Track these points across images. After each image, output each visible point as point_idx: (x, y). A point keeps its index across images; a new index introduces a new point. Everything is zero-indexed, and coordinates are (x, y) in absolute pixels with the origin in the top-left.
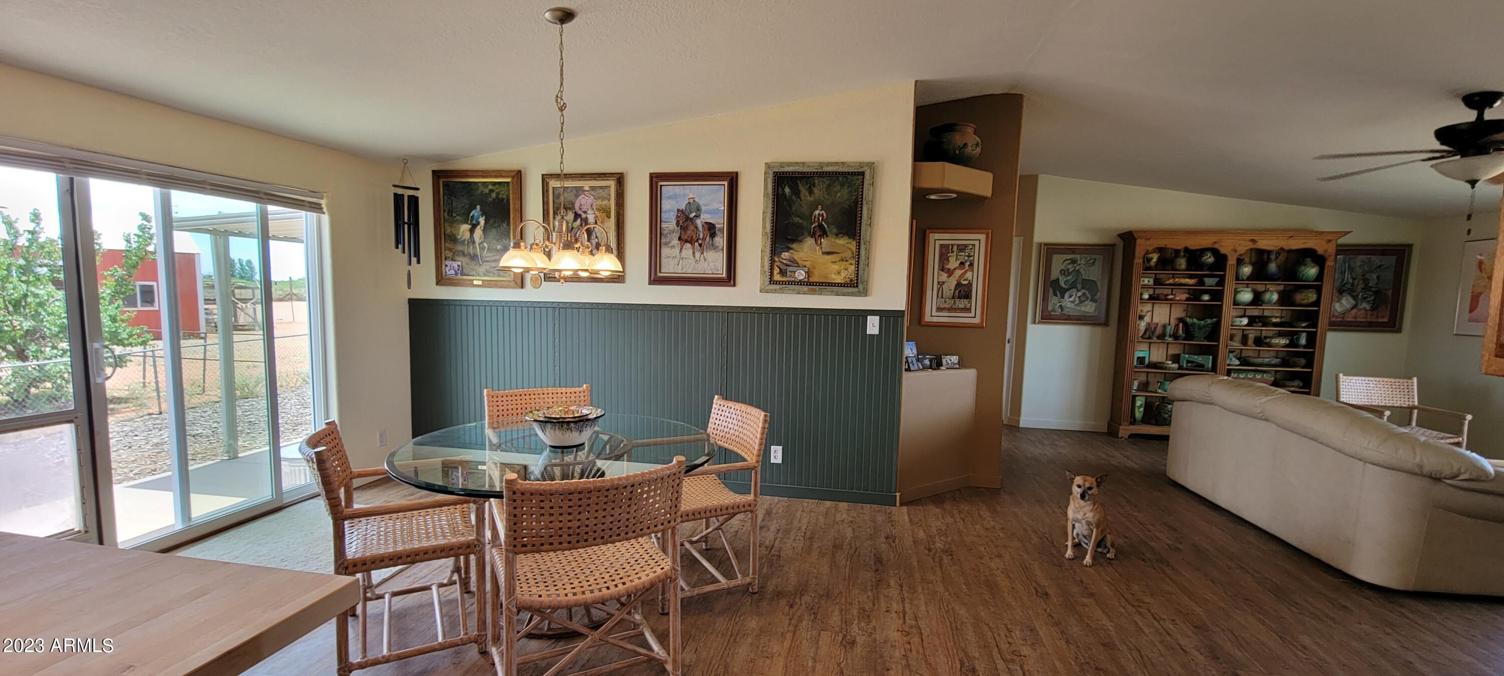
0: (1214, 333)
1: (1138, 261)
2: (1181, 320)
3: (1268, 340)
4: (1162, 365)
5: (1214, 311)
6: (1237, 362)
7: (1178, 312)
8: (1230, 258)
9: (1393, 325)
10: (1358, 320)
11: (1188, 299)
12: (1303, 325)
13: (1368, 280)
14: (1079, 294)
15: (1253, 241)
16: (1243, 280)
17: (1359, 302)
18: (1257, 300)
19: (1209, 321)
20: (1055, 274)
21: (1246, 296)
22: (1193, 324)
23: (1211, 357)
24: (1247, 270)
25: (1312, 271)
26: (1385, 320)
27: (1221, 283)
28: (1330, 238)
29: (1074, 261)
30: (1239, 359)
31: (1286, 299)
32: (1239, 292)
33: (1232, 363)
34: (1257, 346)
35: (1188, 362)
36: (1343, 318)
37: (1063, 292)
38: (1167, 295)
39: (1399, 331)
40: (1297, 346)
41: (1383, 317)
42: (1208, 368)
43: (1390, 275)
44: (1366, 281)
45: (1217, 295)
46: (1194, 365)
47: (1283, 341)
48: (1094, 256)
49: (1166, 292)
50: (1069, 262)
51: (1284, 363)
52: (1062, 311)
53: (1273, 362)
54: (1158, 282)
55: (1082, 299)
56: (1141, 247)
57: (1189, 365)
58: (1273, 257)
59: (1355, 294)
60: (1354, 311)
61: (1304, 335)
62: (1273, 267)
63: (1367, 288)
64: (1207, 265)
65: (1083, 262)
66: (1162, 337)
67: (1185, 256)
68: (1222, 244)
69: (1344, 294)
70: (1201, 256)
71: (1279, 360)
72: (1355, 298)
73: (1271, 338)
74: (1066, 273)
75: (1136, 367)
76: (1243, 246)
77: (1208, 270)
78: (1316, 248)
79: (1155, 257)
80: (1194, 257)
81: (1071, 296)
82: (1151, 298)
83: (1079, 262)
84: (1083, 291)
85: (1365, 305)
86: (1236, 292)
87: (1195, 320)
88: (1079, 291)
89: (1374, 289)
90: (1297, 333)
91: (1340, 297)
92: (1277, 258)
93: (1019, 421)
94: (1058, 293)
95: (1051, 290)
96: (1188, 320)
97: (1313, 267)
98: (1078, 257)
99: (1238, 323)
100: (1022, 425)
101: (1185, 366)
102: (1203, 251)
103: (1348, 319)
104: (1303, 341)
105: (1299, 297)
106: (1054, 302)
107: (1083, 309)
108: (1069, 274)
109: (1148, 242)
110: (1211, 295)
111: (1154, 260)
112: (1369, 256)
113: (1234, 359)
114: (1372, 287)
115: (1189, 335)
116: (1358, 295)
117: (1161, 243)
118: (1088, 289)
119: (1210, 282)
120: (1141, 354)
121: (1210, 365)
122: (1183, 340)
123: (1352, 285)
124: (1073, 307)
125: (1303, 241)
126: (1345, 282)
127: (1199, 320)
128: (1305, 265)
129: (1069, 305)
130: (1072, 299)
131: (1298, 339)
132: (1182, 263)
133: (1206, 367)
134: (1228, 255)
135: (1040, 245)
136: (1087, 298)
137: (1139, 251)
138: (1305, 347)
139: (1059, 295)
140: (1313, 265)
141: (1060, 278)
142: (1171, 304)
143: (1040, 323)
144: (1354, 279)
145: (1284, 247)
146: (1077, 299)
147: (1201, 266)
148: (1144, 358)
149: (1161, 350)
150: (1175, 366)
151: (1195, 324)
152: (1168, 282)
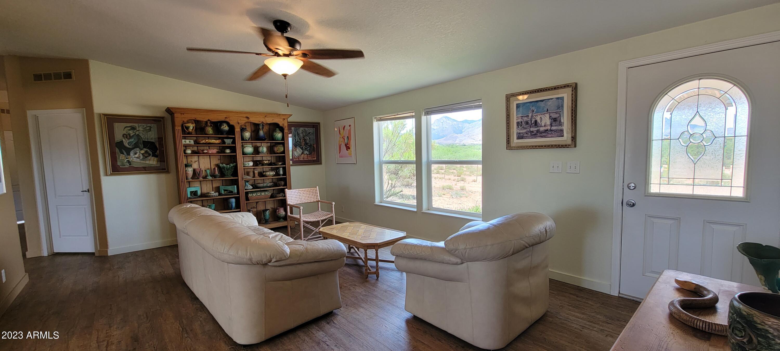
0: (235, 172)
1: (178, 128)
2: (217, 166)
3: (265, 173)
4: (207, 194)
5: (233, 159)
6: (252, 187)
7: (215, 161)
8: (236, 127)
9: (318, 161)
10: (305, 159)
11: (218, 152)
12: (280, 164)
13: (306, 140)
14: (143, 152)
15: (248, 118)
16: (246, 140)
17: (304, 151)
18: (256, 151)
19: (232, 165)
20: (118, 137)
21: (249, 149)
22: (224, 167)
23: (236, 186)
24: (247, 135)
25: (279, 135)
26: (315, 159)
27: (234, 142)
28: (284, 118)
29: (133, 128)
30: (252, 185)
31: (271, 150)
32: (245, 147)
33: (248, 188)
34: (260, 177)
35: (225, 190)
36: (299, 159)
37: (128, 151)
38: (203, 150)
39: (321, 164)
40: (279, 175)
41: (314, 158)
42: (235, 193)
43: (313, 137)
44: (305, 140)
45: (233, 149)
46: (228, 192)
47: (272, 173)
48: (149, 125)
49: (202, 148)
50: (129, 128)
51: (275, 185)
52: (130, 164)
53: (269, 185)
54: (196, 142)
55: (146, 155)
56: (179, 119)
57: (226, 192)
58: (261, 127)
59: (302, 147)
60: (303, 155)
61: (281, 169)
62: (261, 133)
63: (306, 144)
64: (225, 131)
65: (141, 129)
66: (205, 177)
67: (211, 126)
68: (230, 119)
69: (297, 147)
70: (221, 126)
71: (272, 184)
72: (302, 149)
73: (266, 172)
74: (128, 137)
75: (190, 198)
76: (243, 121)
77: (226, 134)
78: (279, 123)
79: (191, 126)
80: (217, 125)
81: (136, 154)
82: (194, 152)
83: (137, 129)
84: (145, 149)
85: (306, 152)
86: (243, 147)
87: (224, 165)
88: (141, 149)
89: (309, 144)
90: (278, 168)
91: (296, 148)
92: (263, 128)
93: (107, 251)
94: (124, 151)
95: (117, 150)
96: (221, 165)
97: (279, 133)
98: (136, 125)
99: (247, 165)
100: (110, 253)
101: (223, 193)
102: (222, 123)
103: (301, 160)
104: (281, 172)
105: (276, 149)
106: (122, 158)
107: (147, 162)
108: (131, 137)
109: (183, 116)
110: (230, 150)
111: (191, 128)
112: (304, 128)
113: (249, 186)
114: (308, 143)
115: (222, 174)
116: (303, 147)
117: (194, 117)
118: (148, 148)
119: (228, 142)
120: (193, 189)
121: (236, 191)
122: (219, 178)
123: (300, 143)
124: (139, 161)
125: (272, 119)
126: (297, 140)
127: (227, 165)
128: (276, 132)
129: (135, 160)
130: (137, 156)
131: (279, 171)
132: (210, 130)
133: (234, 192)
134: (235, 125)
135: (100, 115)
136: (150, 155)
137: (178, 122)
138: (283, 175)
139: (125, 153)
140: (280, 132)
141: (124, 140)
142: (210, 156)
143: (111, 175)
144: (300, 139)
145: (264, 122)
146: (141, 155)
147: (221, 132)
148: (196, 191)
149: (208, 185)
150: (217, 194)
151: (225, 167)
152: (202, 142)
